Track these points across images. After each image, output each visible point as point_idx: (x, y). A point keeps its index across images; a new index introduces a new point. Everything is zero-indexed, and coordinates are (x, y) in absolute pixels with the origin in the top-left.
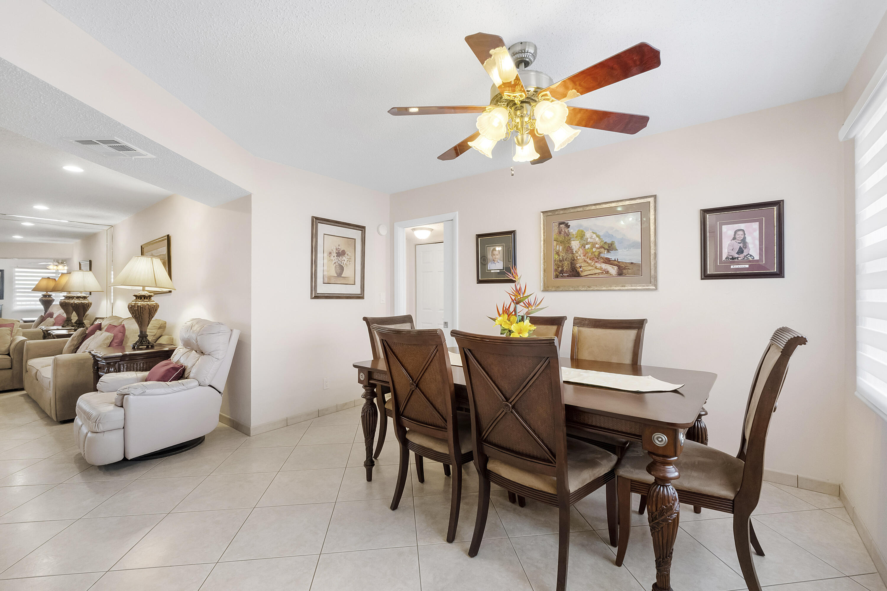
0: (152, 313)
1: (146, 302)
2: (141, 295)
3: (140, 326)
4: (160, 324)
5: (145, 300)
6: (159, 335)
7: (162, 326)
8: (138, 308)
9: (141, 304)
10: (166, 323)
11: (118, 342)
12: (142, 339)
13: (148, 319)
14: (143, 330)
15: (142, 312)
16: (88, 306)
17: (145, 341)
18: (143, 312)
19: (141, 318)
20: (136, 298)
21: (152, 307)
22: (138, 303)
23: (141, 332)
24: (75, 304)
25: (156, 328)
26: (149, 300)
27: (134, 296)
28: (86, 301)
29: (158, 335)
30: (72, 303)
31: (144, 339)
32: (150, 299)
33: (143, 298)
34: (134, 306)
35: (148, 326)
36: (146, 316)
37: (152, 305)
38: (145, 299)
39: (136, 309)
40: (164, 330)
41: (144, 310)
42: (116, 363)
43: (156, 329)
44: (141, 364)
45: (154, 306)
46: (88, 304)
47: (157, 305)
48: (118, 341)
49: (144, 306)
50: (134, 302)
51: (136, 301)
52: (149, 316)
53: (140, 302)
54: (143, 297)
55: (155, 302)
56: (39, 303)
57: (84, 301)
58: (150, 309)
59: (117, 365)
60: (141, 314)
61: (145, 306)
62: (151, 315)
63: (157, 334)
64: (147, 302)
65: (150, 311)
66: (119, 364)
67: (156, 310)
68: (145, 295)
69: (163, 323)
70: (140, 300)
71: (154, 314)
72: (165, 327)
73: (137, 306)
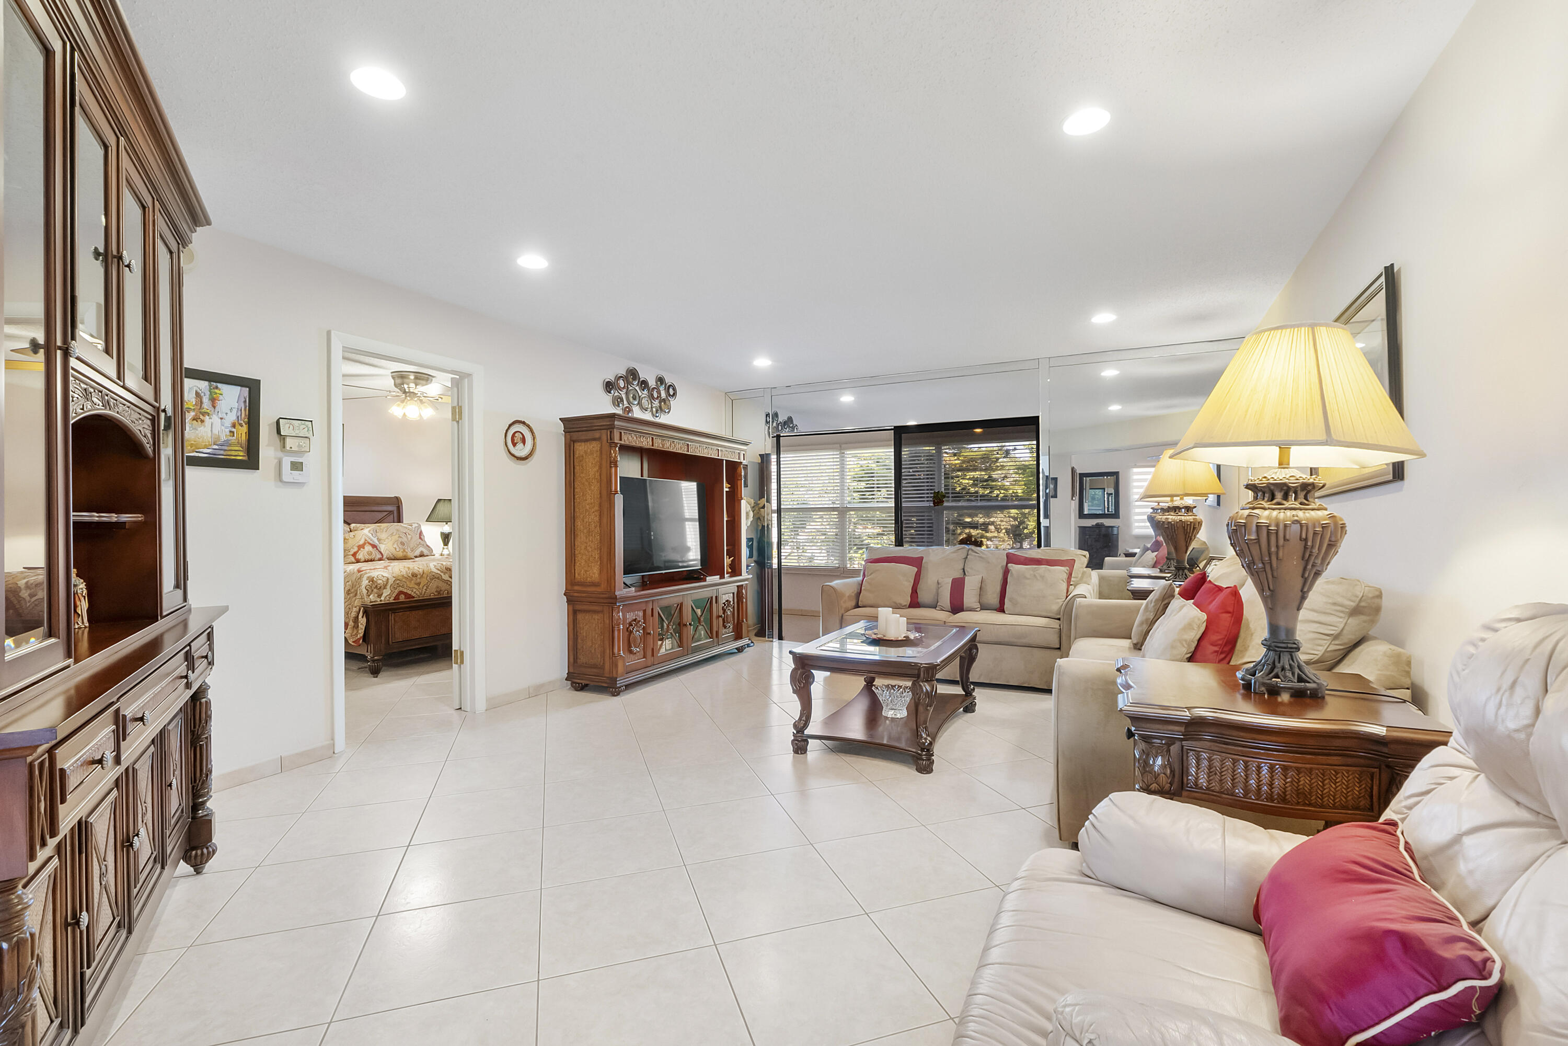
0: (1316, 557)
1: (1289, 513)
2: (1271, 481)
3: (1270, 606)
4: (1357, 597)
5: (1287, 504)
6: (1353, 637)
7: (1363, 604)
8: (1258, 535)
9: (1268, 518)
10: (1380, 596)
11: (1220, 642)
12: (1277, 658)
13: (1300, 581)
14: (1282, 623)
15: (1273, 549)
16: (1194, 528)
17: (1287, 666)
18: (1277, 553)
19: (1270, 576)
20: (1256, 498)
21: (1315, 533)
22: (1258, 517)
23: (1274, 629)
24: (1169, 523)
25: (1342, 612)
26: (1301, 504)
27: (1248, 487)
28: (1190, 517)
29: (1349, 637)
30: (1163, 522)
31: (1285, 659)
32: (1306, 498)
33: (1279, 496)
34: (1245, 525)
35: (1299, 609)
36: (1291, 567)
37: (1315, 522)
38: (1286, 497)
39: (1253, 538)
40: (1373, 622)
41: (1281, 542)
42: (1174, 744)
43: (1342, 615)
44: (1265, 770)
45: (1324, 527)
46: (1193, 524)
47: (1336, 524)
48: (1220, 640)
49: (1281, 526)
50: (1246, 512)
51: (1254, 508)
52: (1305, 569)
53: (1267, 513)
54: (1281, 490)
55: (1326, 513)
56: (1148, 524)
57: (1185, 518)
58: (1306, 540)
59: (1175, 749)
60: (1270, 559)
61: (1285, 526)
62: (1313, 566)
63: (1345, 632)
64: (1294, 512)
65: (1305, 548)
66: (1182, 746)
67: (1332, 545)
68: (1285, 484)
69: (1370, 595)
70: (1266, 505)
71: (1325, 561)
72: (1378, 610)
73: (1254, 528)
